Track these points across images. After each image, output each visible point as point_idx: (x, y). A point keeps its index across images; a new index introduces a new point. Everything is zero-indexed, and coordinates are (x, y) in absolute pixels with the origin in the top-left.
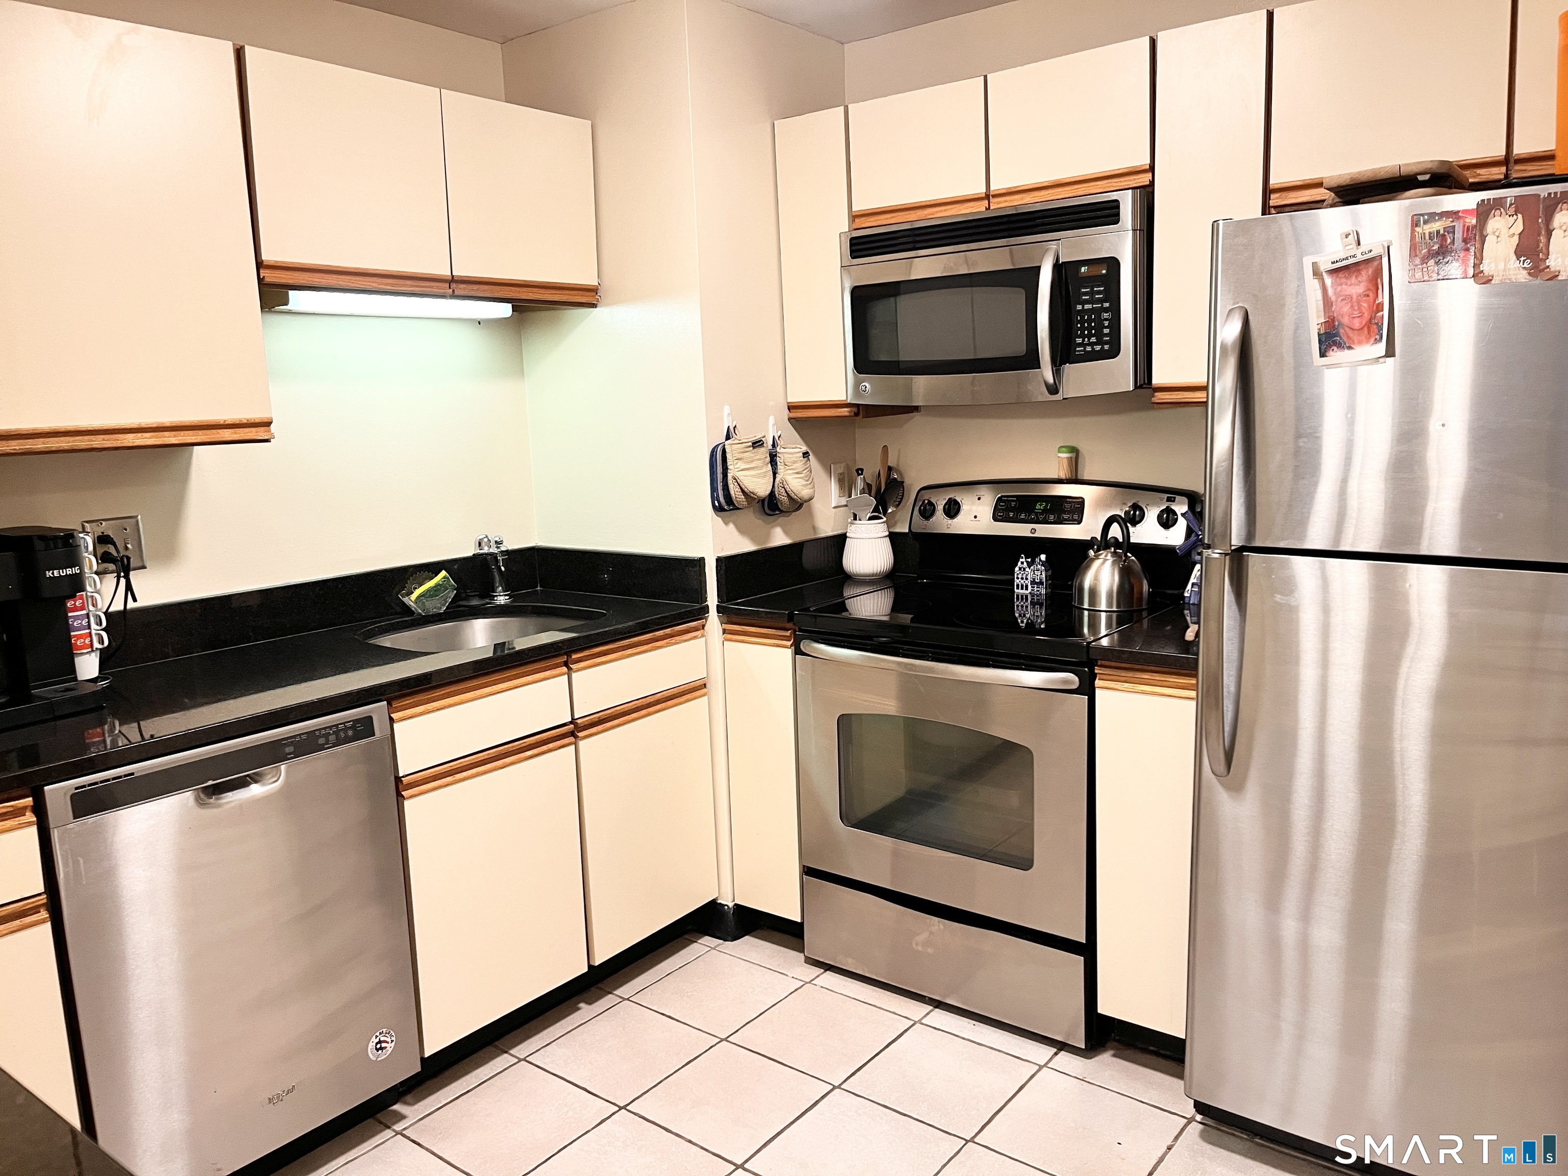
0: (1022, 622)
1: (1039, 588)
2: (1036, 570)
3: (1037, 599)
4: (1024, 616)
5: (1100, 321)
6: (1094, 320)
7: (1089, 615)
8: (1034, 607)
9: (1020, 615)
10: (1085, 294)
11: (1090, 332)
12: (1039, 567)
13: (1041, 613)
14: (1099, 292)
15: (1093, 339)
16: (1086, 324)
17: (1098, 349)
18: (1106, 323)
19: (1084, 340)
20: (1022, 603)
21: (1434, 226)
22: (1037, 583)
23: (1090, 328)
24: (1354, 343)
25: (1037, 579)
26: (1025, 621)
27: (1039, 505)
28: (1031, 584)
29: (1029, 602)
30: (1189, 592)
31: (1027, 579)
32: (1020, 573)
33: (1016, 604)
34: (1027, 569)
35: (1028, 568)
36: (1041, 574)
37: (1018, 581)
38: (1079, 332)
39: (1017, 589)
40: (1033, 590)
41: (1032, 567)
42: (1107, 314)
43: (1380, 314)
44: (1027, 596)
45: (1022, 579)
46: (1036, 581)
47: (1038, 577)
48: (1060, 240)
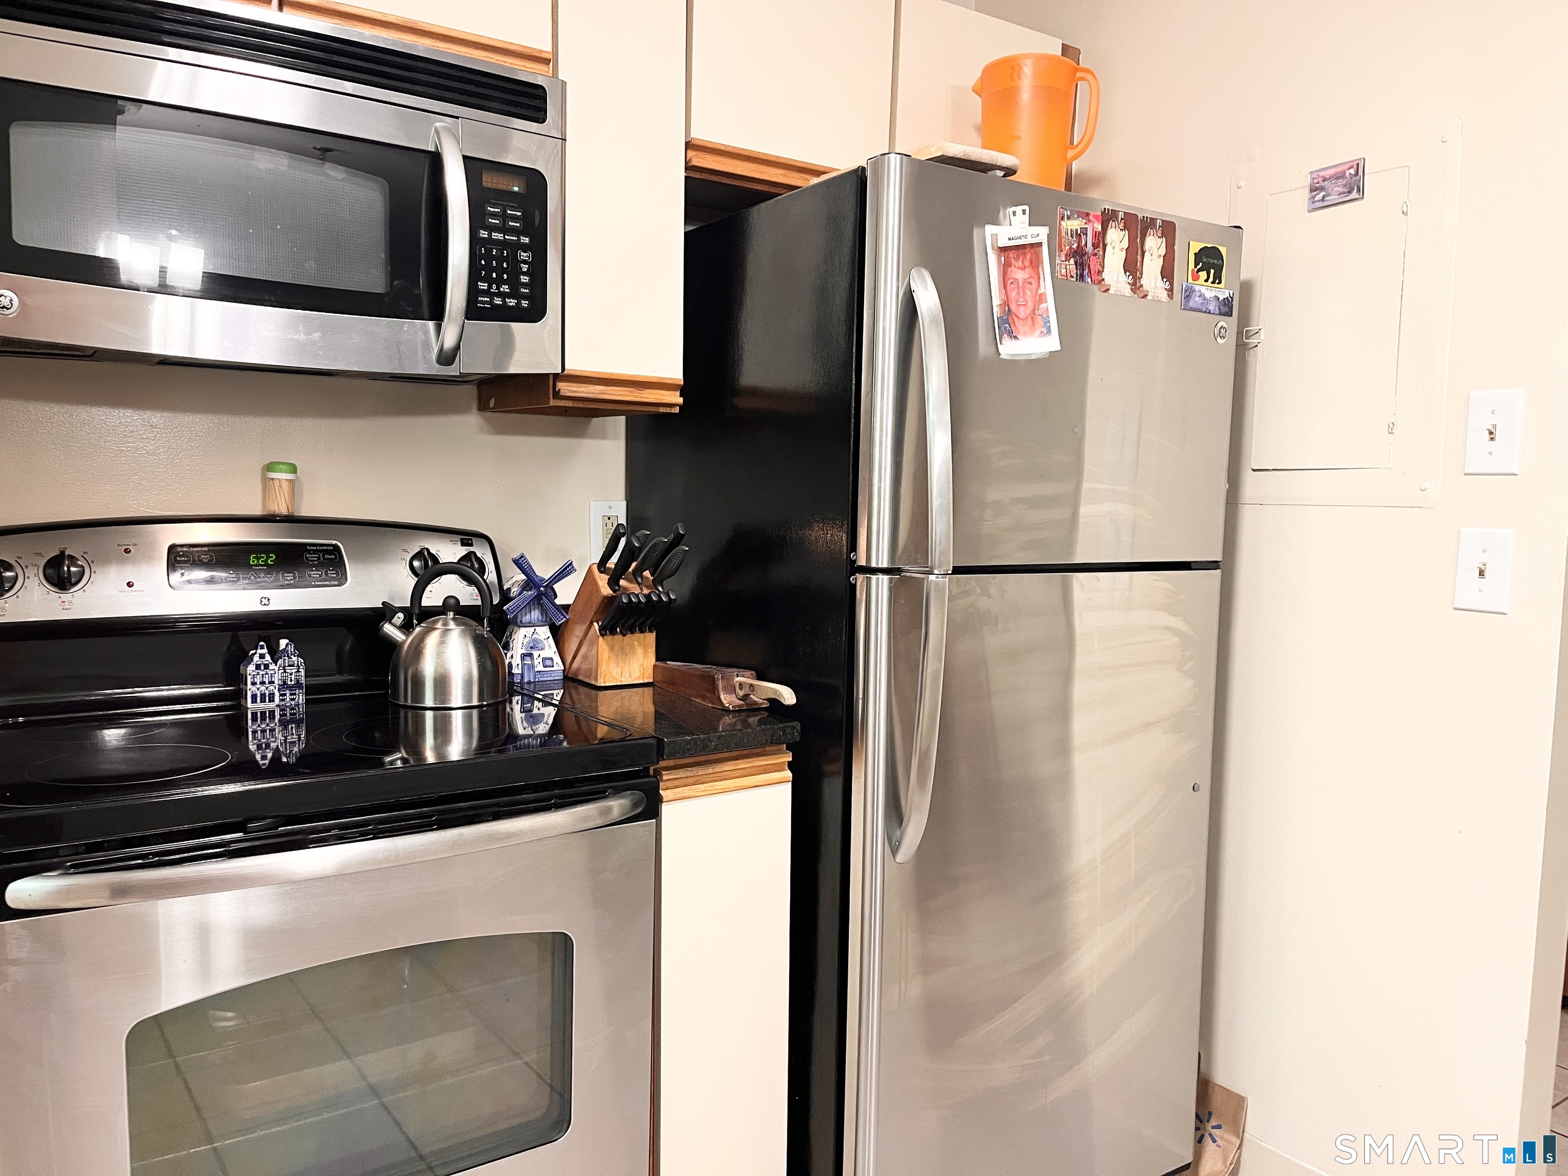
0: (264, 757)
1: (295, 694)
2: (289, 666)
3: (291, 714)
4: (268, 746)
5: (515, 262)
6: (506, 259)
7: (435, 719)
8: (286, 728)
9: (259, 747)
10: (494, 215)
11: (500, 276)
12: (294, 659)
13: (299, 736)
14: (514, 218)
15: (505, 288)
16: (494, 262)
17: (511, 304)
18: (525, 268)
19: (490, 287)
20: (263, 726)
21: (1074, 224)
22: (290, 688)
23: (502, 271)
24: (1019, 333)
25: (291, 681)
26: (270, 755)
27: (253, 557)
28: (279, 690)
29: (277, 721)
30: (520, 666)
31: (271, 682)
32: (258, 674)
33: (250, 730)
34: (272, 666)
35: (274, 665)
36: (298, 671)
37: (254, 688)
38: (484, 272)
39: (253, 702)
40: (283, 700)
41: (280, 662)
42: (525, 254)
43: (1043, 306)
44: (272, 713)
45: (263, 683)
46: (289, 683)
47: (293, 677)
48: (457, 118)
